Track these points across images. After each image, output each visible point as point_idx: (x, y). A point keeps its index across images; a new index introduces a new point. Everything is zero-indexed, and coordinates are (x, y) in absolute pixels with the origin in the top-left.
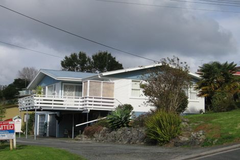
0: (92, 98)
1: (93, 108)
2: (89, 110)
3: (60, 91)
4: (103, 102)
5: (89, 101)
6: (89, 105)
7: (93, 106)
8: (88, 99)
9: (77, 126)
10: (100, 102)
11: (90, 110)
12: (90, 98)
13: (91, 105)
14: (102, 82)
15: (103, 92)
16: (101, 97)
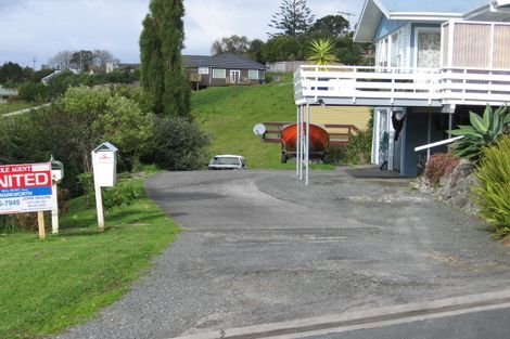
0: (461, 71)
1: (465, 99)
2: (453, 107)
3: (409, 48)
4: (494, 82)
5: (454, 81)
6: (453, 90)
7: (464, 95)
8: (449, 75)
9: (417, 149)
10: (487, 82)
11: (457, 106)
12: (454, 71)
13: (460, 91)
14: (493, 23)
15: (496, 53)
16: (490, 68)
